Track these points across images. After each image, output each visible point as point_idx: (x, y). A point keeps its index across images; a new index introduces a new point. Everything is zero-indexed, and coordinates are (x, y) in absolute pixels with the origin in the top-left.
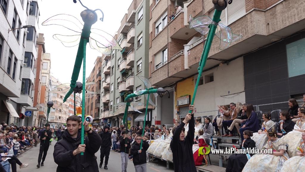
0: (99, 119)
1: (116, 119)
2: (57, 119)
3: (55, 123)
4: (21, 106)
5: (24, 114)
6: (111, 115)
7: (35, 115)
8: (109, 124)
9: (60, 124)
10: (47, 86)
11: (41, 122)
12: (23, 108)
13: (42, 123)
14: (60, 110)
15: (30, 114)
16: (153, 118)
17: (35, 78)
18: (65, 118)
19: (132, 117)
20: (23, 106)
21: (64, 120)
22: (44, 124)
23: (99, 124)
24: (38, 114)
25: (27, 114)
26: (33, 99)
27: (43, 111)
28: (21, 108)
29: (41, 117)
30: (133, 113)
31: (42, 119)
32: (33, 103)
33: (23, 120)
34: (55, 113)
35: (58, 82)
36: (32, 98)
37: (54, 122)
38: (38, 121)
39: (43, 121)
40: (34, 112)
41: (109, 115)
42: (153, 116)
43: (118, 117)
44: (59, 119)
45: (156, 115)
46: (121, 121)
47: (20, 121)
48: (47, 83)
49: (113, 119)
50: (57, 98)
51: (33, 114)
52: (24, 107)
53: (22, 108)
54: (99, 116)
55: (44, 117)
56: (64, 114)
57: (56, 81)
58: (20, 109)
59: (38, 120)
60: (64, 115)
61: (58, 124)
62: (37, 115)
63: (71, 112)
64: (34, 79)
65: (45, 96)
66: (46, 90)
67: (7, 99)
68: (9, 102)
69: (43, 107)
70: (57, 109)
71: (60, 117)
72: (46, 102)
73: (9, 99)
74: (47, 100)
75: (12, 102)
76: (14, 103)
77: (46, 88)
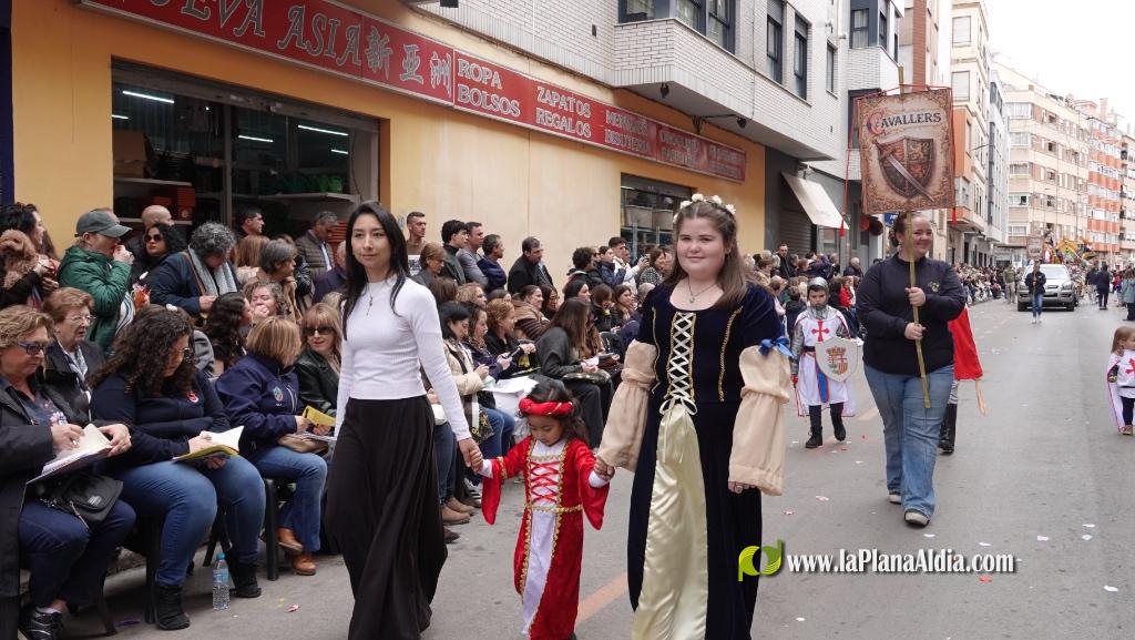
5: (881, 220)
10: (973, 107)
11: (967, 245)
13: (972, 248)
14: (1050, 197)
17: (901, 84)
18: (1072, 230)
22: (981, 254)
29: (957, 229)
31: (969, 236)
33: (880, 238)
34: (1029, 210)
35: (1031, 88)
38: (951, 240)
39: (974, 242)
47: (866, 241)
48: (974, 97)
50: (1032, 152)
55: (973, 229)
56: (1067, 214)
57: (1024, 85)
59: (943, 239)
60: (1064, 216)
65: (967, 149)
66: (970, 125)
67: (801, 169)
68: (807, 177)
69: (961, 191)
70: (1035, 196)
71: (1049, 225)
72: (974, 169)
73: (806, 166)
74: (977, 165)
75: (824, 177)
76: (829, 179)
77: (968, 116)
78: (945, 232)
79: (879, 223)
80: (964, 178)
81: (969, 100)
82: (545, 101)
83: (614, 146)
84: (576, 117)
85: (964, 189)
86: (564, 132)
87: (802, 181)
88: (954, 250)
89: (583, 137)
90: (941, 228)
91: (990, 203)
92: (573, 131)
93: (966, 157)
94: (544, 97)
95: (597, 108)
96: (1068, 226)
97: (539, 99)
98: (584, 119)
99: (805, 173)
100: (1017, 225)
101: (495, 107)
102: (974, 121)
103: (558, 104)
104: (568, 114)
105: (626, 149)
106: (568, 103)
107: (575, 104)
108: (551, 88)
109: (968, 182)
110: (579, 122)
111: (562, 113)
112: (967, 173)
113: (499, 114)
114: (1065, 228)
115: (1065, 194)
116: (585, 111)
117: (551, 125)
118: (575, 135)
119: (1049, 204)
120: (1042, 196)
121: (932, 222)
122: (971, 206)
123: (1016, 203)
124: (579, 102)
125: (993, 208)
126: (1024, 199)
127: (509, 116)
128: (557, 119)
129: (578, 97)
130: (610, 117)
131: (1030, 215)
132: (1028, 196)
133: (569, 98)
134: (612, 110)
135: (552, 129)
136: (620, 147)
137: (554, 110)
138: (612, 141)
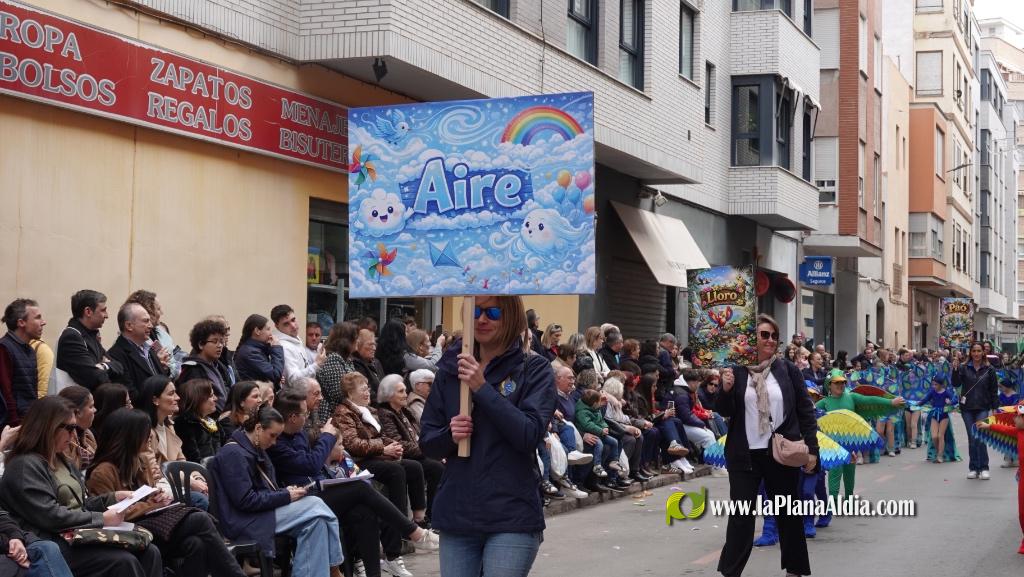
4: (759, 228)
5: (792, 277)
7: (878, 277)
10: (948, 104)
12: (775, 241)
15: (827, 275)
17: (821, 70)
20: (773, 230)
24: (898, 272)
25: (810, 274)
26: (836, 189)
27: (929, 254)
28: (759, 244)
29: (927, 294)
32: (837, 211)
33: (791, 307)
36: (832, 183)
40: (866, 266)
48: (949, 92)
51: (855, 273)
52: (784, 237)
53: (768, 240)
55: (953, 294)
58: (755, 250)
59: (904, 311)
62: (890, 279)
64: (819, 73)
65: (938, 170)
66: (943, 133)
67: (647, 197)
68: (657, 208)
69: (929, 234)
72: (950, 201)
73: (655, 192)
74: (957, 194)
75: (687, 210)
76: (702, 215)
77: (939, 119)
78: (905, 297)
79: (790, 283)
80: (934, 215)
81: (942, 95)
82: (164, 81)
83: (297, 155)
84: (223, 108)
85: (934, 232)
86: (200, 130)
87: (648, 216)
88: (925, 326)
89: (237, 140)
90: (897, 291)
91: (985, 253)
92: (219, 131)
93: (937, 183)
94: (162, 74)
95: (263, 94)
97: (154, 77)
98: (239, 112)
99: (653, 204)
101: (68, 89)
102: (950, 129)
103: (189, 87)
104: (209, 104)
105: (318, 160)
106: (210, 86)
107: (221, 88)
108: (178, 61)
109: (942, 221)
110: (229, 116)
111: (197, 100)
112: (939, 206)
113: (76, 100)
116: (242, 99)
117: (174, 119)
118: (223, 136)
121: (881, 282)
122: (948, 258)
124: (231, 84)
127: (96, 104)
128: (187, 110)
129: (227, 77)
130: (288, 109)
133: (210, 78)
134: (292, 97)
135: (178, 125)
136: (307, 157)
137: (180, 96)
138: (292, 148)
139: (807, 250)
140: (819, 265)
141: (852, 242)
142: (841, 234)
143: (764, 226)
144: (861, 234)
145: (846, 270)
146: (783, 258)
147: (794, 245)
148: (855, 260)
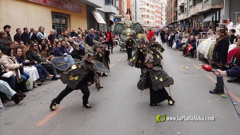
0: (177, 21)
1: (190, 21)
2: (146, 23)
3: (145, 27)
5: (113, 21)
6: (185, 18)
8: (185, 25)
9: (149, 27)
14: (148, 15)
15: (118, 21)
16: (221, 17)
18: (152, 23)
19: (203, 18)
21: (152, 24)
23: (174, 26)
25: (115, 20)
30: (204, 14)
32: (119, 11)
33: (113, 25)
34: (144, 18)
36: (118, 7)
37: (143, 27)
41: (185, 17)
42: (222, 15)
43: (192, 18)
44: (148, 23)
45: (224, 14)
46: (194, 22)
47: (110, 26)
49: (187, 20)
52: (112, 15)
53: (110, 16)
54: (177, 19)
58: (108, 17)
60: (151, 20)
61: (147, 27)
63: (157, 17)
65: (131, 5)
67: (95, 10)
70: (145, 15)
71: (148, 22)
74: (133, 8)
75: (100, 12)
79: (113, 22)
87: (95, 12)
91: (136, 17)
93: (131, 7)
96: (152, 22)
100: (142, 22)
114: (151, 22)
115: (151, 15)
118: (39, 2)
119: (148, 17)
120: (146, 15)
123: (141, 16)
125: (137, 18)
126: (143, 16)
131: (144, 19)
132: (144, 15)
138: (48, 3)
139: (115, 17)
140: (117, 19)
141: (121, 16)
142: (120, 15)
143: (110, 14)
144: (122, 15)
145: (120, 20)
146: (112, 18)
147: (113, 16)
148: (121, 18)
